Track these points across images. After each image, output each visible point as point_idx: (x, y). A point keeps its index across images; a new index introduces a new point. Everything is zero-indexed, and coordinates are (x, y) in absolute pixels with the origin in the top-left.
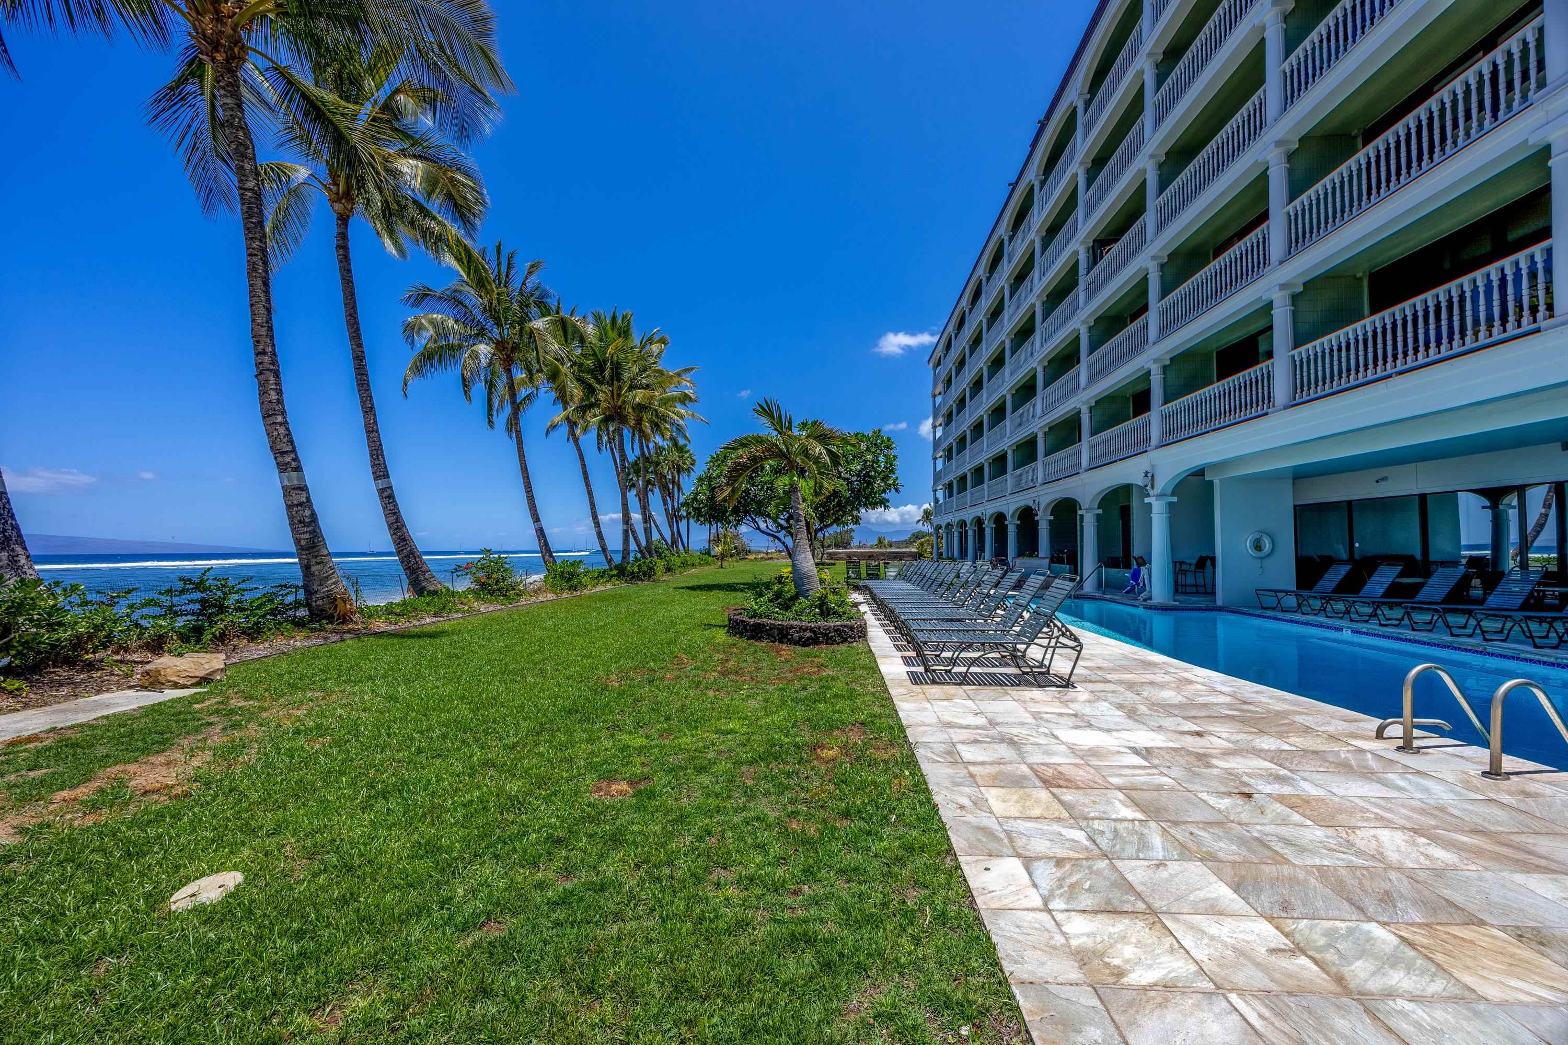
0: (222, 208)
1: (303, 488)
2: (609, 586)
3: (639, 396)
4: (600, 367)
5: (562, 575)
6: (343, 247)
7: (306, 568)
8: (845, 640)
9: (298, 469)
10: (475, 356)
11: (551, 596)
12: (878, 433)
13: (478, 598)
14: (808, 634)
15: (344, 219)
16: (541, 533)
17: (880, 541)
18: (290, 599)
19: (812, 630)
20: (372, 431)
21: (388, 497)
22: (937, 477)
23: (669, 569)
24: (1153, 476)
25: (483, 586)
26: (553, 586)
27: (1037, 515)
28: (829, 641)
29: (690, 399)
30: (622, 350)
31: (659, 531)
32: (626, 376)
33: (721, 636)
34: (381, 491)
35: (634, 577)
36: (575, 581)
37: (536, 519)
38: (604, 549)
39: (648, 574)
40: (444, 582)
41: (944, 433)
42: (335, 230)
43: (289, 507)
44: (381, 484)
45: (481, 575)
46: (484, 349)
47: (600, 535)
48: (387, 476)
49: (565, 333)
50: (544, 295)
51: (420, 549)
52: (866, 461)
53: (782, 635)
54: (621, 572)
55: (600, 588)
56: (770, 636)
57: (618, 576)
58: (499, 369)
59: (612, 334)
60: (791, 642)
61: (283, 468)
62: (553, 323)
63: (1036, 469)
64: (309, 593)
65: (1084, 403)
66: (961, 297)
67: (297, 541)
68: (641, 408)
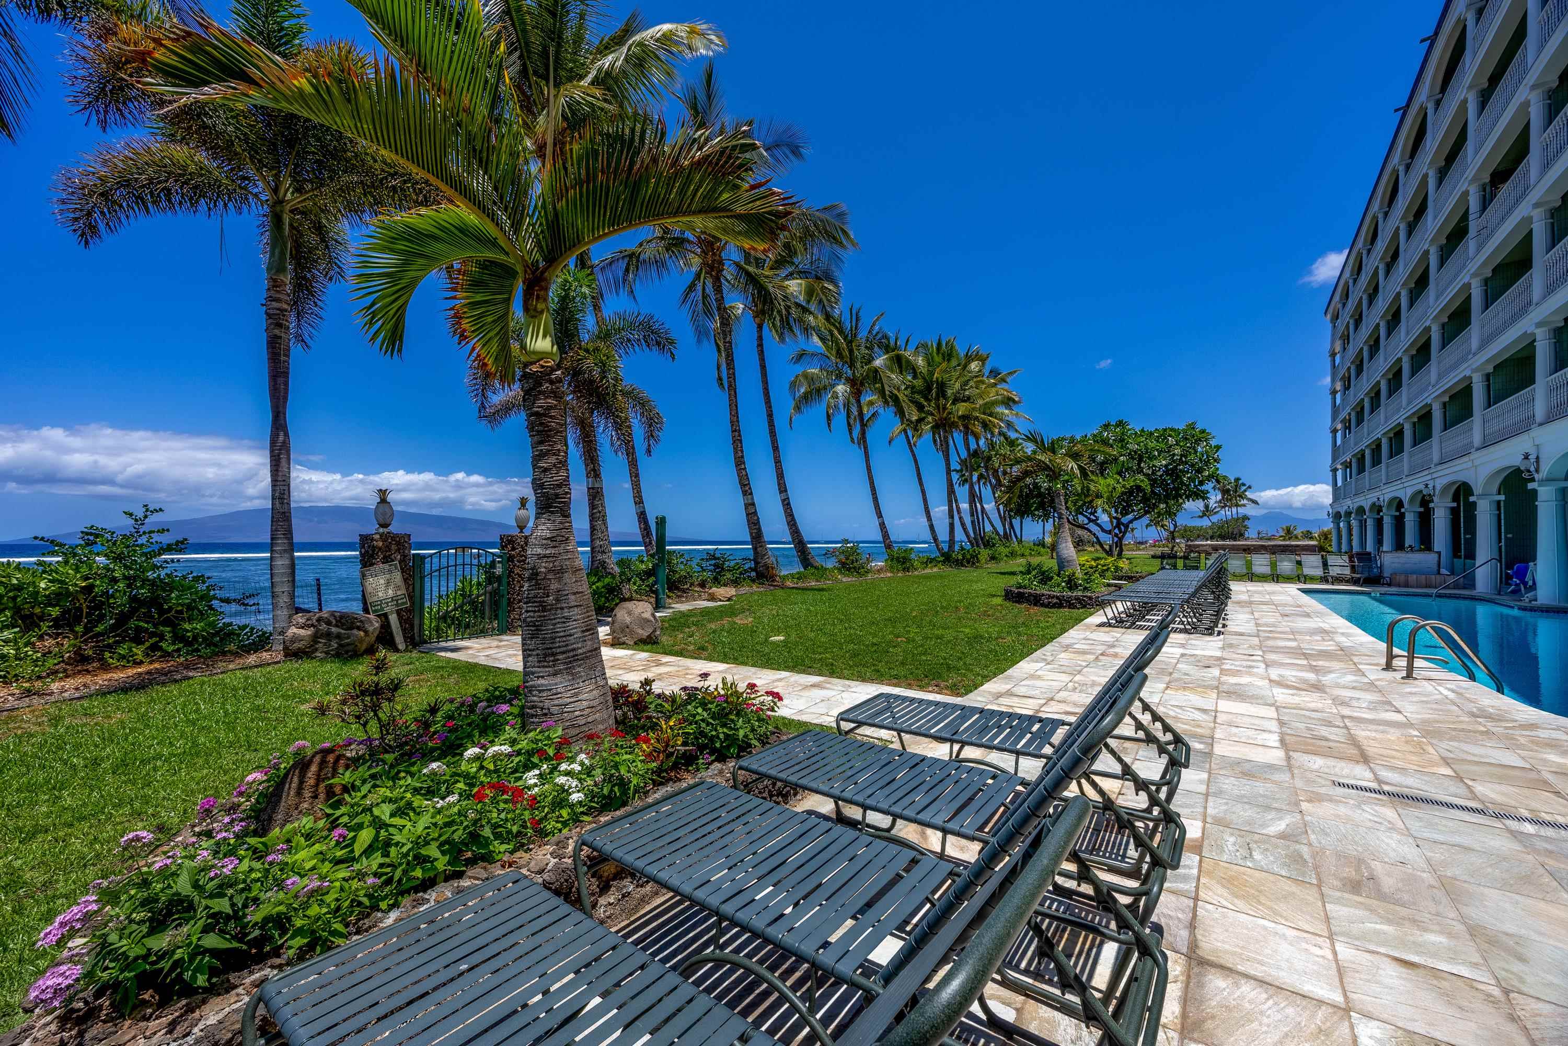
0: (705, 342)
1: (753, 504)
2: (935, 570)
3: (962, 408)
4: (929, 388)
5: (898, 559)
6: (760, 345)
7: (755, 549)
8: (1084, 607)
9: (751, 494)
10: (835, 396)
11: (889, 575)
12: (1192, 426)
13: (841, 573)
14: (1055, 601)
15: (760, 327)
16: (882, 526)
17: (1288, 531)
18: (746, 567)
19: (1057, 598)
20: (778, 462)
21: (786, 504)
22: (1336, 452)
23: (993, 558)
24: (1538, 458)
25: (843, 564)
26: (892, 567)
27: (1432, 501)
28: (1071, 606)
29: (1014, 401)
30: (945, 371)
31: (991, 523)
32: (949, 392)
33: (998, 601)
34: (783, 501)
35: (959, 563)
36: (908, 565)
37: (879, 515)
38: (935, 539)
39: (970, 561)
40: (819, 561)
41: (1343, 400)
42: (756, 335)
43: (748, 515)
44: (784, 496)
45: (842, 557)
46: (841, 388)
47: (932, 527)
48: (786, 491)
49: (900, 367)
50: (886, 337)
51: (806, 539)
52: (1174, 455)
53: (1036, 600)
54: (947, 558)
55: (928, 571)
56: (1028, 600)
57: (944, 562)
58: (852, 400)
59: (938, 359)
60: (1043, 605)
61: (745, 493)
62: (891, 359)
63: (1431, 447)
64: (757, 563)
65: (1475, 370)
66: (1356, 236)
67: (751, 534)
68: (964, 417)
